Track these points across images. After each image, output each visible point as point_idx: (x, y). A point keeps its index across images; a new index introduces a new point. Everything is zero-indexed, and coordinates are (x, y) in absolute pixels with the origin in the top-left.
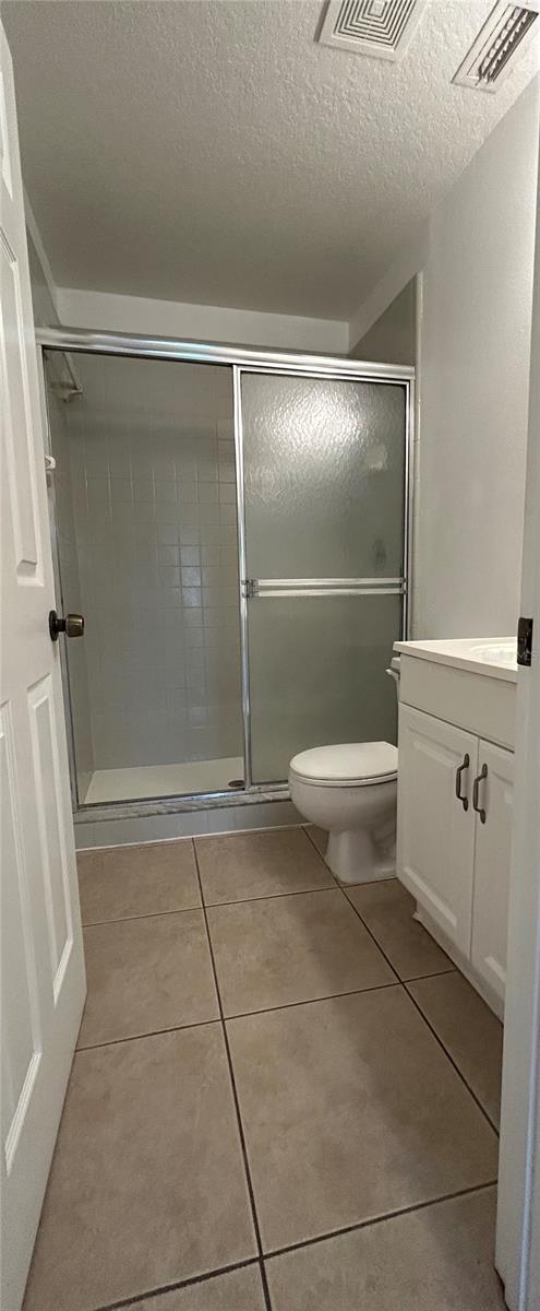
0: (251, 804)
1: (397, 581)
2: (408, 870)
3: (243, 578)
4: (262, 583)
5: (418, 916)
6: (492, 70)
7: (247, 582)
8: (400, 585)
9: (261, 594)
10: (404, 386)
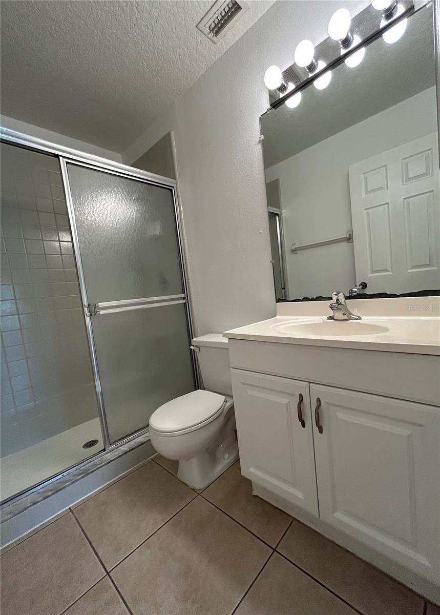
0: (114, 460)
1: (183, 295)
2: (252, 470)
3: (85, 303)
4: (101, 305)
5: (255, 493)
6: (218, 28)
7: (89, 305)
8: (184, 298)
9: (102, 312)
10: (171, 190)
